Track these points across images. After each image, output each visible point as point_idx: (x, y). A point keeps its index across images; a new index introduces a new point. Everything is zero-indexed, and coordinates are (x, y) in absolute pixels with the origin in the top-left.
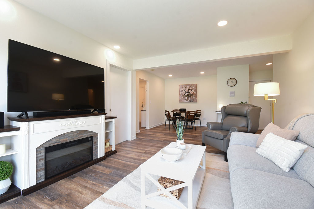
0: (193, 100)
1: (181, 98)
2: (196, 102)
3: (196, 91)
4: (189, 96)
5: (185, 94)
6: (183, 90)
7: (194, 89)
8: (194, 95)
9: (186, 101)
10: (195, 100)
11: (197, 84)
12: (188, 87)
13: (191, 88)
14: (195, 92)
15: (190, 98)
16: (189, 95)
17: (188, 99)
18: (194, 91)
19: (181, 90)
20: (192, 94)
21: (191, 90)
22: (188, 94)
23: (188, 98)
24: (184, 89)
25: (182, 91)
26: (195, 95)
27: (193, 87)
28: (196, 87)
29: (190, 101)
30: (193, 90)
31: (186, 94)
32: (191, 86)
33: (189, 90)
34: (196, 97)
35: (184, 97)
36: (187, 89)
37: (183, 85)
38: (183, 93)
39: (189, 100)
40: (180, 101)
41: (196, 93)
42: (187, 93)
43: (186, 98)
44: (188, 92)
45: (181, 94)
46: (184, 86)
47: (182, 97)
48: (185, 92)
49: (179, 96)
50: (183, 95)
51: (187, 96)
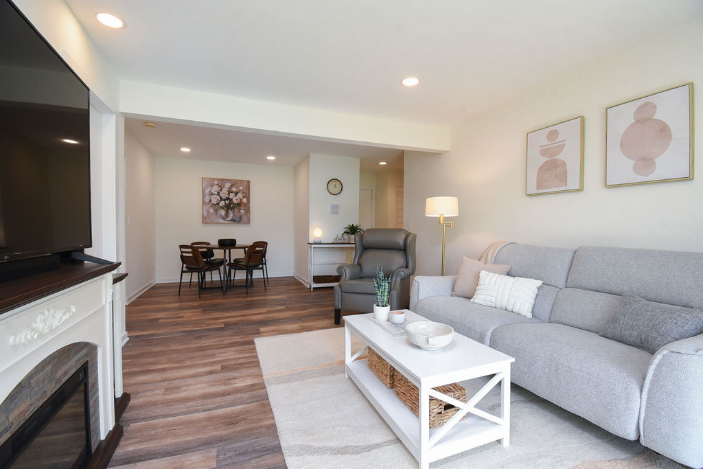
0: (241, 218)
1: (208, 212)
2: (248, 222)
3: (247, 196)
4: (231, 209)
5: (218, 204)
6: (213, 191)
7: (243, 193)
8: (242, 207)
9: (221, 221)
10: (244, 219)
11: (249, 182)
12: (228, 185)
13: (234, 189)
14: (245, 200)
15: (234, 213)
16: (230, 206)
17: (227, 215)
18: (244, 197)
19: (207, 191)
20: (239, 205)
21: (236, 194)
22: (227, 202)
23: (228, 212)
24: (215, 189)
25: (211, 194)
26: (245, 206)
27: (241, 188)
28: (248, 188)
29: (233, 220)
30: (240, 195)
31: (222, 203)
32: (234, 183)
33: (230, 192)
34: (248, 211)
35: (216, 211)
36: (225, 190)
37: (213, 179)
38: (215, 199)
39: (230, 218)
40: (205, 220)
41: (249, 201)
42: (225, 200)
43: (223, 212)
44: (228, 199)
45: (207, 199)
46: (216, 182)
47: (212, 210)
48: (221, 197)
49: (203, 208)
50: (214, 204)
51: (225, 208)
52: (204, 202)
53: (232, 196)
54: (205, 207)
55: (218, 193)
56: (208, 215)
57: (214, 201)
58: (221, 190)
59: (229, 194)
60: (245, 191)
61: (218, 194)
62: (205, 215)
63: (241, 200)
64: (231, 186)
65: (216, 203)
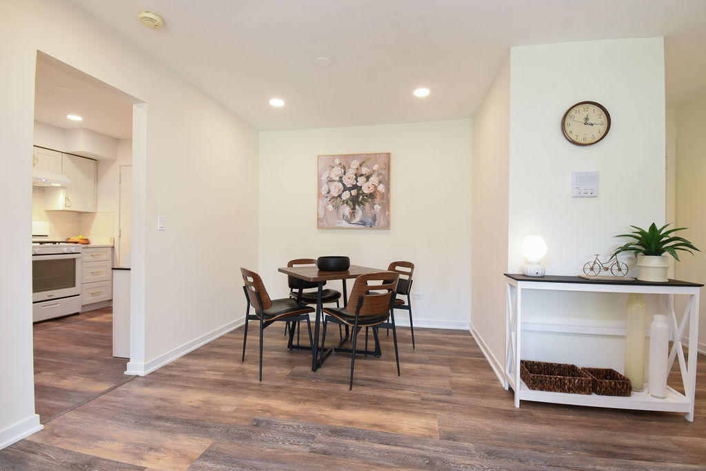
0: (374, 219)
1: (326, 209)
2: (387, 226)
3: (386, 181)
4: (360, 203)
5: (340, 196)
6: (333, 176)
7: (379, 175)
8: (377, 200)
9: (344, 224)
10: (381, 220)
12: (355, 164)
13: (364, 170)
14: (381, 188)
15: (363, 210)
16: (358, 199)
17: (353, 214)
18: (380, 182)
19: (324, 178)
20: (372, 196)
21: (368, 178)
22: (354, 192)
23: (354, 209)
24: (337, 171)
25: (331, 181)
26: (382, 198)
27: (376, 167)
28: (388, 167)
29: (363, 223)
30: (374, 180)
31: (346, 195)
32: (365, 160)
33: (357, 176)
34: (386, 206)
35: (337, 207)
36: (351, 173)
37: (334, 157)
38: (336, 189)
39: (358, 219)
40: (323, 224)
41: (388, 189)
42: (350, 189)
43: (346, 210)
44: (355, 187)
45: (324, 191)
46: (337, 161)
47: (330, 208)
48: (344, 185)
49: (318, 203)
50: (333, 198)
51: (350, 203)
52: (319, 195)
53: (361, 181)
54: (321, 201)
55: (341, 178)
56: (325, 215)
57: (335, 193)
58: (345, 173)
59: (356, 179)
60: (383, 172)
61: (341, 180)
62: (322, 214)
63: (376, 187)
64: (361, 165)
65: (336, 196)
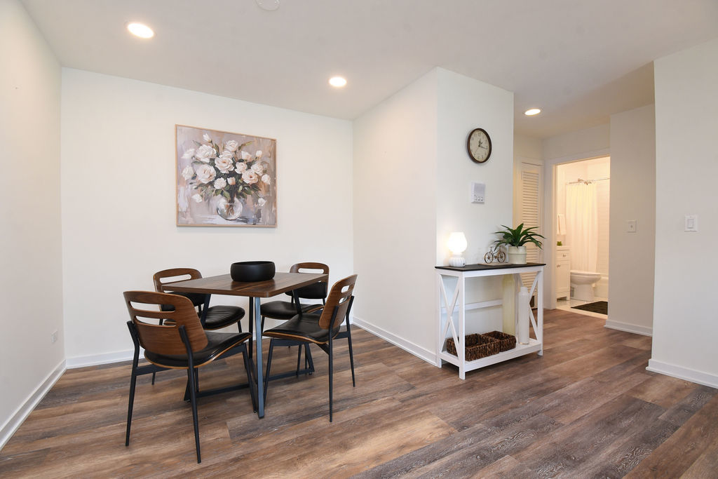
0: (258, 215)
1: (190, 200)
2: (273, 224)
3: (271, 171)
4: (240, 195)
5: (211, 184)
6: (200, 156)
7: (263, 163)
8: (262, 193)
9: (219, 220)
10: (266, 216)
11: (273, 141)
12: (232, 145)
13: (244, 155)
14: (266, 179)
15: (244, 204)
16: (237, 190)
17: (231, 208)
18: (265, 172)
19: (187, 156)
20: (255, 187)
21: (249, 165)
22: (231, 181)
23: (232, 201)
24: (205, 152)
25: (197, 162)
26: (268, 191)
27: (259, 153)
28: (273, 154)
29: (244, 219)
30: (257, 168)
31: (220, 184)
32: (245, 142)
33: (236, 161)
34: (272, 200)
35: (207, 198)
36: (226, 156)
37: (202, 131)
38: (205, 173)
39: (237, 214)
40: (184, 220)
41: (274, 181)
42: (226, 176)
43: (222, 202)
44: (233, 174)
45: (187, 173)
46: (206, 137)
47: (197, 198)
48: (217, 170)
49: (178, 191)
50: (202, 185)
51: (226, 193)
52: (179, 180)
53: (240, 168)
54: (182, 189)
55: (213, 160)
56: (190, 207)
57: (204, 179)
58: (218, 156)
59: (234, 164)
60: (268, 160)
61: (212, 162)
62: (184, 206)
63: (259, 177)
64: (240, 148)
65: (206, 183)
